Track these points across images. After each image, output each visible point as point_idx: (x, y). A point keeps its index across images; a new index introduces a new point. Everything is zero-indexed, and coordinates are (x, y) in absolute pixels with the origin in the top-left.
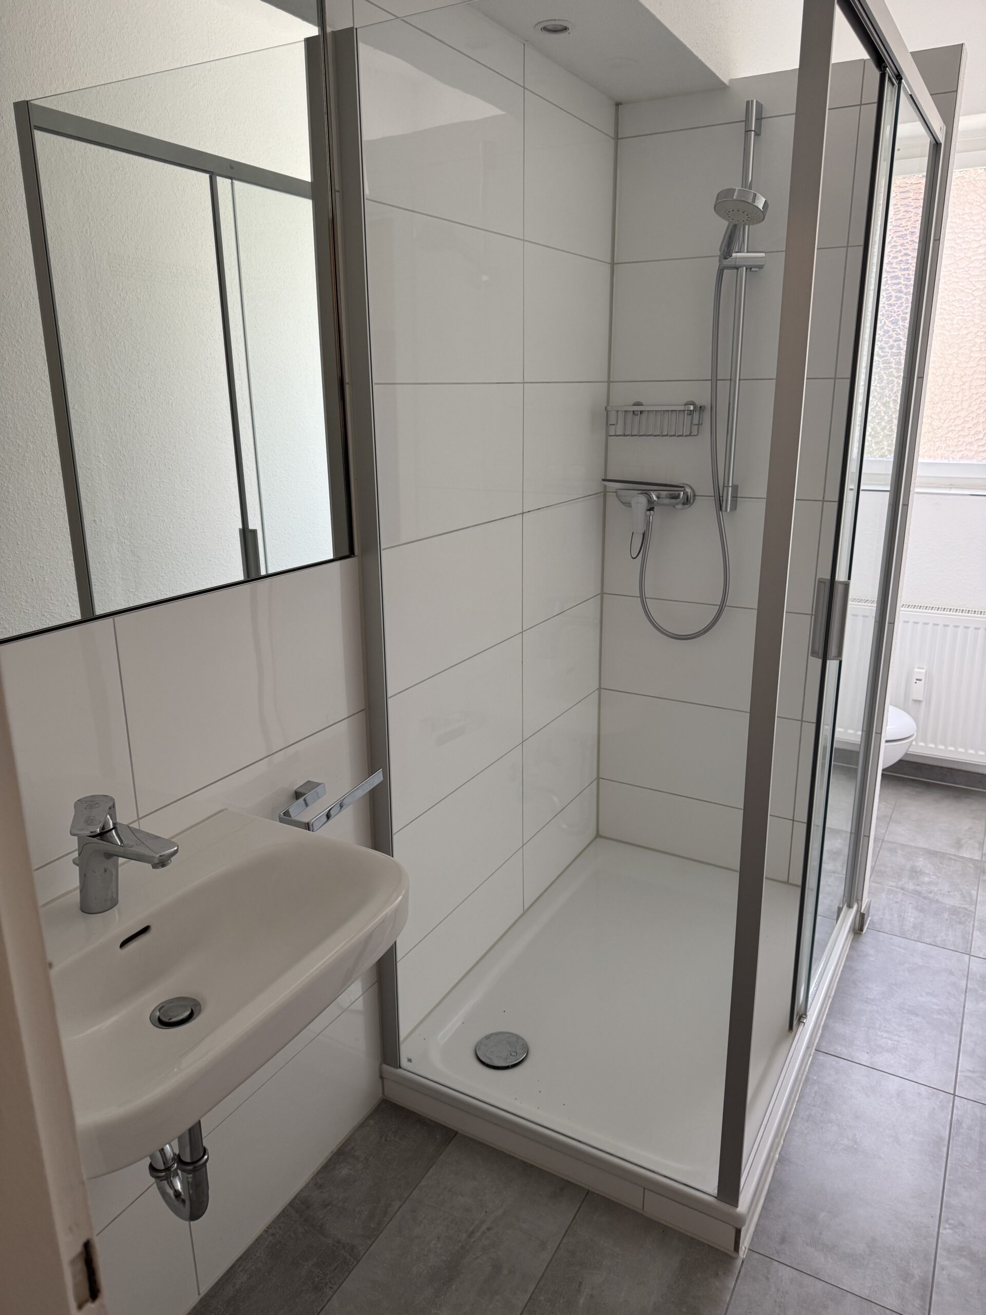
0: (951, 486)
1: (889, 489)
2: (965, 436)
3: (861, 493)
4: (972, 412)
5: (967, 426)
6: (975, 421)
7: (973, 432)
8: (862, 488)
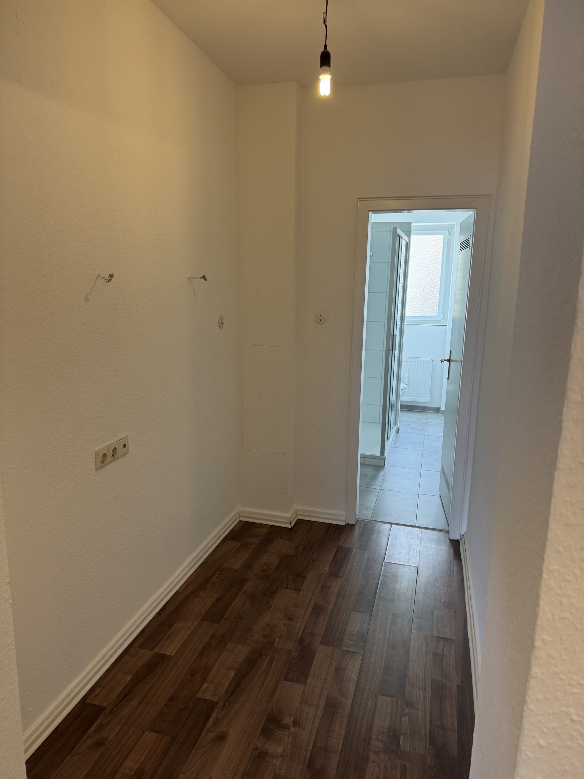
0: (412, 323)
1: (399, 323)
2: (415, 308)
3: (397, 325)
4: (416, 302)
5: (415, 305)
6: (417, 304)
7: (417, 307)
8: (397, 323)
